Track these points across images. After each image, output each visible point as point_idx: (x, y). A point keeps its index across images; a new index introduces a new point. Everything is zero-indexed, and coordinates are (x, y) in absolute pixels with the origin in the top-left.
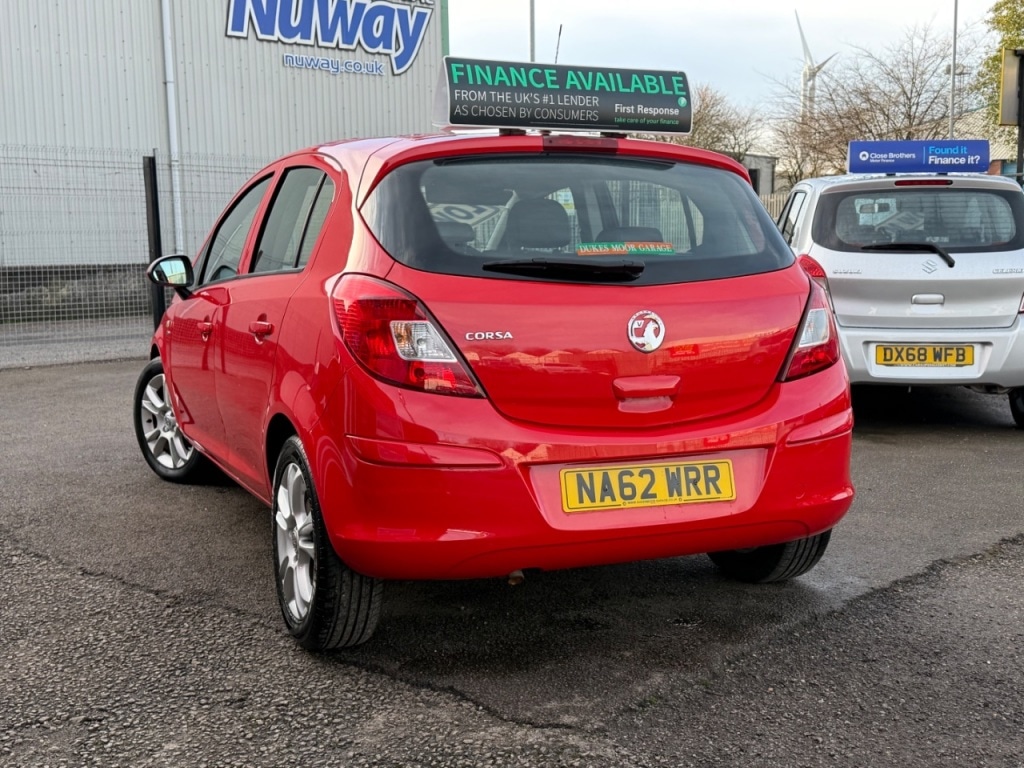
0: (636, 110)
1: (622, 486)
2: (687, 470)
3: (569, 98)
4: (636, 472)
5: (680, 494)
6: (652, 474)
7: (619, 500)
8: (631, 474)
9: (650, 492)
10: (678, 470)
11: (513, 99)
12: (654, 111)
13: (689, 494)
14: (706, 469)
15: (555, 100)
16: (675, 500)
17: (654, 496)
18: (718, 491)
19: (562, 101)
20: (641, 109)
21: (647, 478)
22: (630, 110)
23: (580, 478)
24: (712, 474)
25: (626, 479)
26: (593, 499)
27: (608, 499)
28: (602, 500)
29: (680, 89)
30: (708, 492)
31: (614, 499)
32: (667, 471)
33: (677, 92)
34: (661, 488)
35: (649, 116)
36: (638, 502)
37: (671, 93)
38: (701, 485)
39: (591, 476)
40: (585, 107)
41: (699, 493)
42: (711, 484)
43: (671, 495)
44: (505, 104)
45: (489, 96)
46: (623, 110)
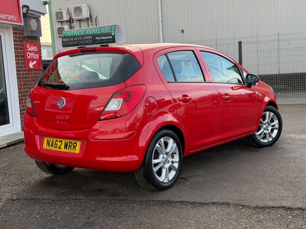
0: (101, 38)
1: (56, 144)
2: (70, 143)
3: (85, 37)
4: (59, 141)
5: (67, 149)
6: (62, 142)
7: (54, 148)
8: (58, 141)
9: (60, 147)
10: (68, 142)
11: (74, 39)
12: (105, 38)
13: (69, 149)
14: (74, 143)
15: (82, 39)
16: (65, 151)
17: (61, 148)
18: (75, 150)
19: (84, 38)
20: (102, 38)
21: (61, 143)
22: (99, 38)
23: (48, 140)
24: (75, 145)
25: (57, 142)
26: (49, 146)
27: (52, 147)
28: (51, 147)
29: (113, 30)
30: (73, 150)
31: (53, 147)
32: (65, 142)
33: (112, 31)
34: (63, 146)
35: (104, 39)
36: (57, 149)
37: (110, 32)
38: (72, 147)
39: (50, 140)
40: (89, 39)
41: (71, 150)
42: (74, 148)
43: (65, 149)
44: (72, 41)
45: (69, 39)
46: (98, 39)
